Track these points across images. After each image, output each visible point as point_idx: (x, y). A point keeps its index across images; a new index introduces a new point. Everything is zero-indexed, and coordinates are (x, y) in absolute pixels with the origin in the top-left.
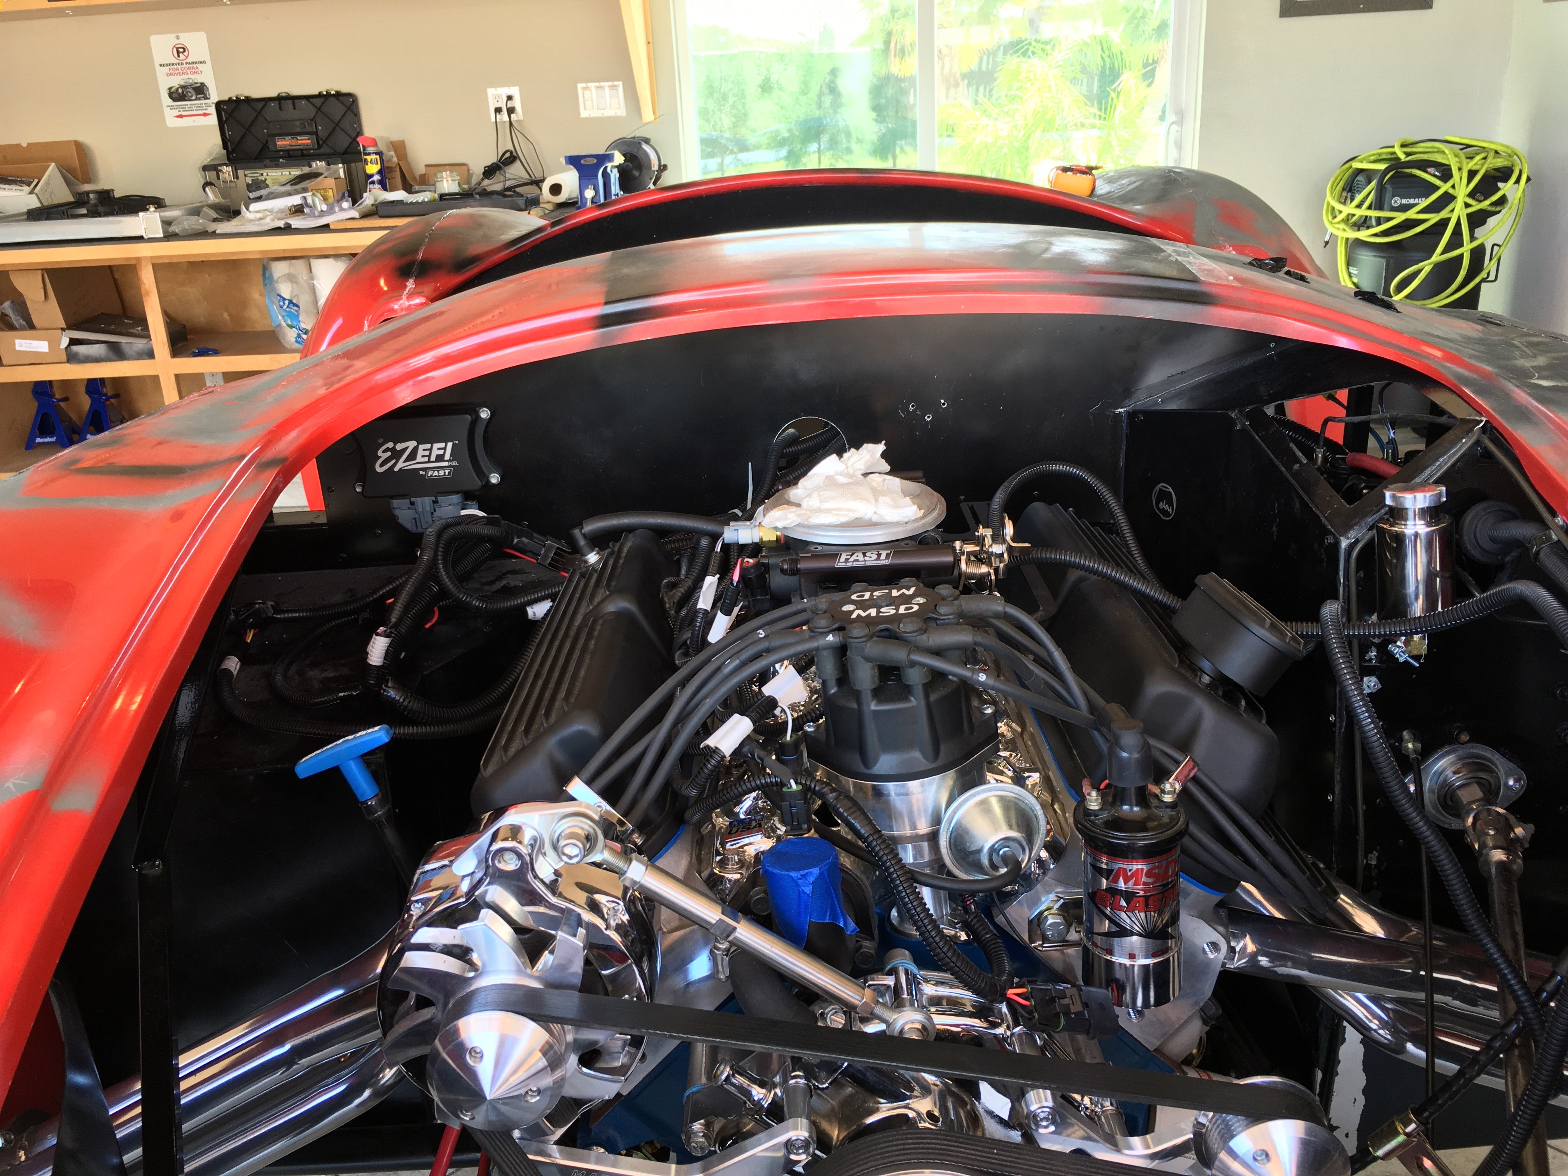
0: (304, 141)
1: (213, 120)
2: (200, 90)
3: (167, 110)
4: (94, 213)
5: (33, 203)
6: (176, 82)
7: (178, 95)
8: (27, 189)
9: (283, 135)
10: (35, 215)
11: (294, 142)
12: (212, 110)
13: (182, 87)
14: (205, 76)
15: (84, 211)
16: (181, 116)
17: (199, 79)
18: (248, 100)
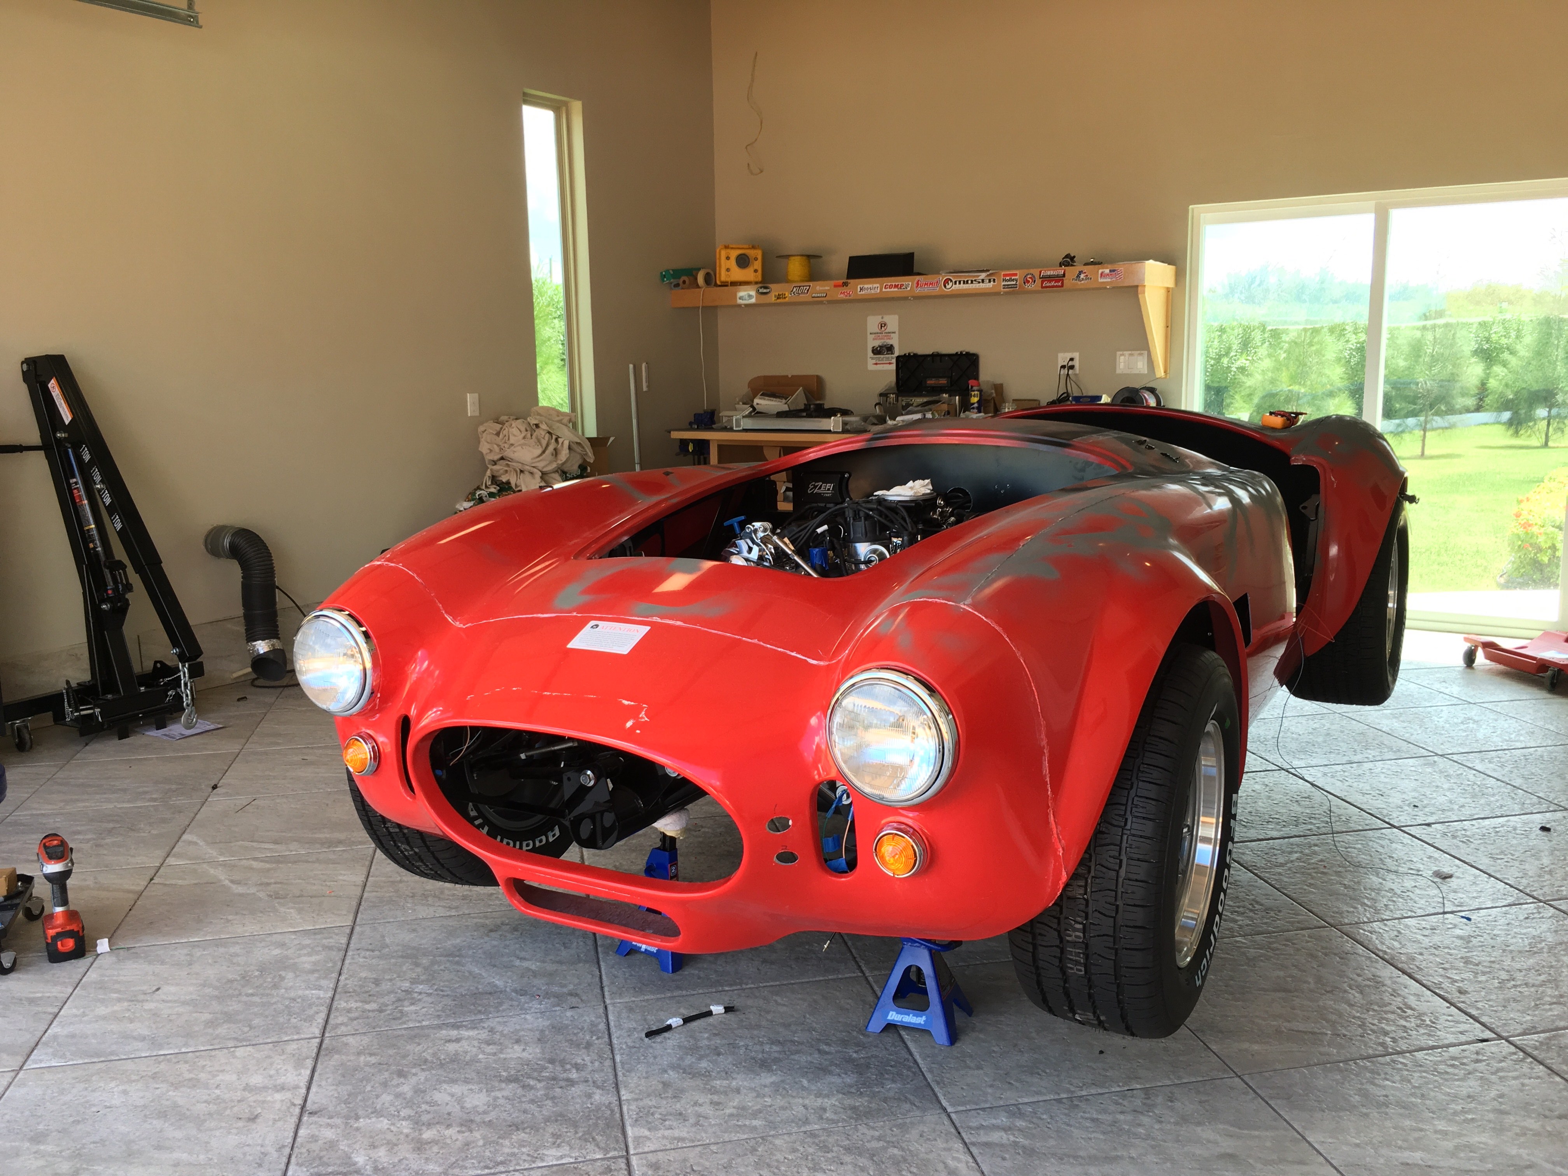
0: (943, 381)
1: (893, 367)
2: (890, 349)
3: (869, 360)
4: (810, 416)
5: (785, 408)
6: (877, 343)
7: (877, 351)
8: (784, 401)
9: (931, 377)
10: (781, 415)
11: (937, 382)
12: (894, 361)
13: (880, 346)
14: (894, 341)
15: (805, 414)
16: (876, 364)
17: (890, 342)
18: (915, 355)
